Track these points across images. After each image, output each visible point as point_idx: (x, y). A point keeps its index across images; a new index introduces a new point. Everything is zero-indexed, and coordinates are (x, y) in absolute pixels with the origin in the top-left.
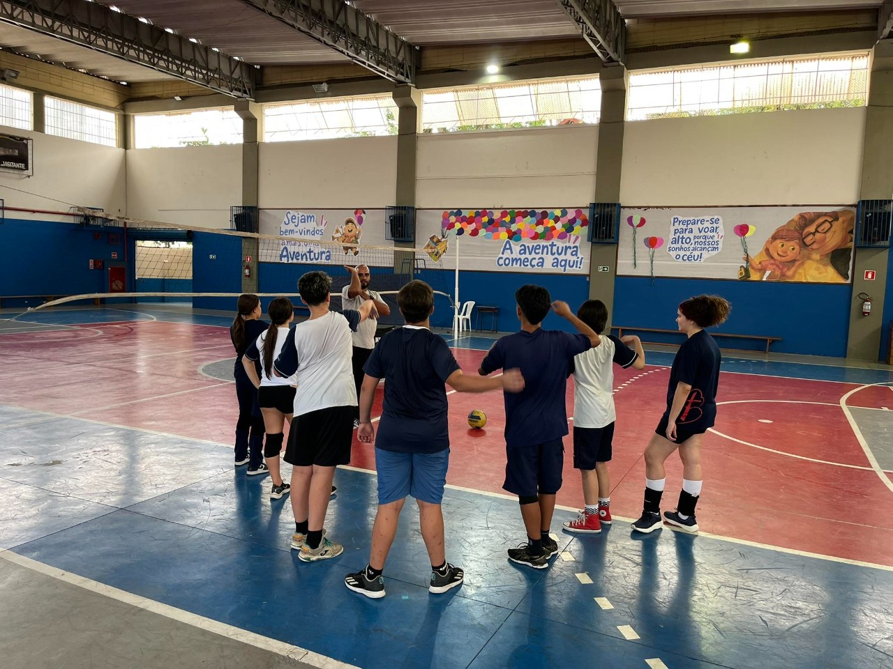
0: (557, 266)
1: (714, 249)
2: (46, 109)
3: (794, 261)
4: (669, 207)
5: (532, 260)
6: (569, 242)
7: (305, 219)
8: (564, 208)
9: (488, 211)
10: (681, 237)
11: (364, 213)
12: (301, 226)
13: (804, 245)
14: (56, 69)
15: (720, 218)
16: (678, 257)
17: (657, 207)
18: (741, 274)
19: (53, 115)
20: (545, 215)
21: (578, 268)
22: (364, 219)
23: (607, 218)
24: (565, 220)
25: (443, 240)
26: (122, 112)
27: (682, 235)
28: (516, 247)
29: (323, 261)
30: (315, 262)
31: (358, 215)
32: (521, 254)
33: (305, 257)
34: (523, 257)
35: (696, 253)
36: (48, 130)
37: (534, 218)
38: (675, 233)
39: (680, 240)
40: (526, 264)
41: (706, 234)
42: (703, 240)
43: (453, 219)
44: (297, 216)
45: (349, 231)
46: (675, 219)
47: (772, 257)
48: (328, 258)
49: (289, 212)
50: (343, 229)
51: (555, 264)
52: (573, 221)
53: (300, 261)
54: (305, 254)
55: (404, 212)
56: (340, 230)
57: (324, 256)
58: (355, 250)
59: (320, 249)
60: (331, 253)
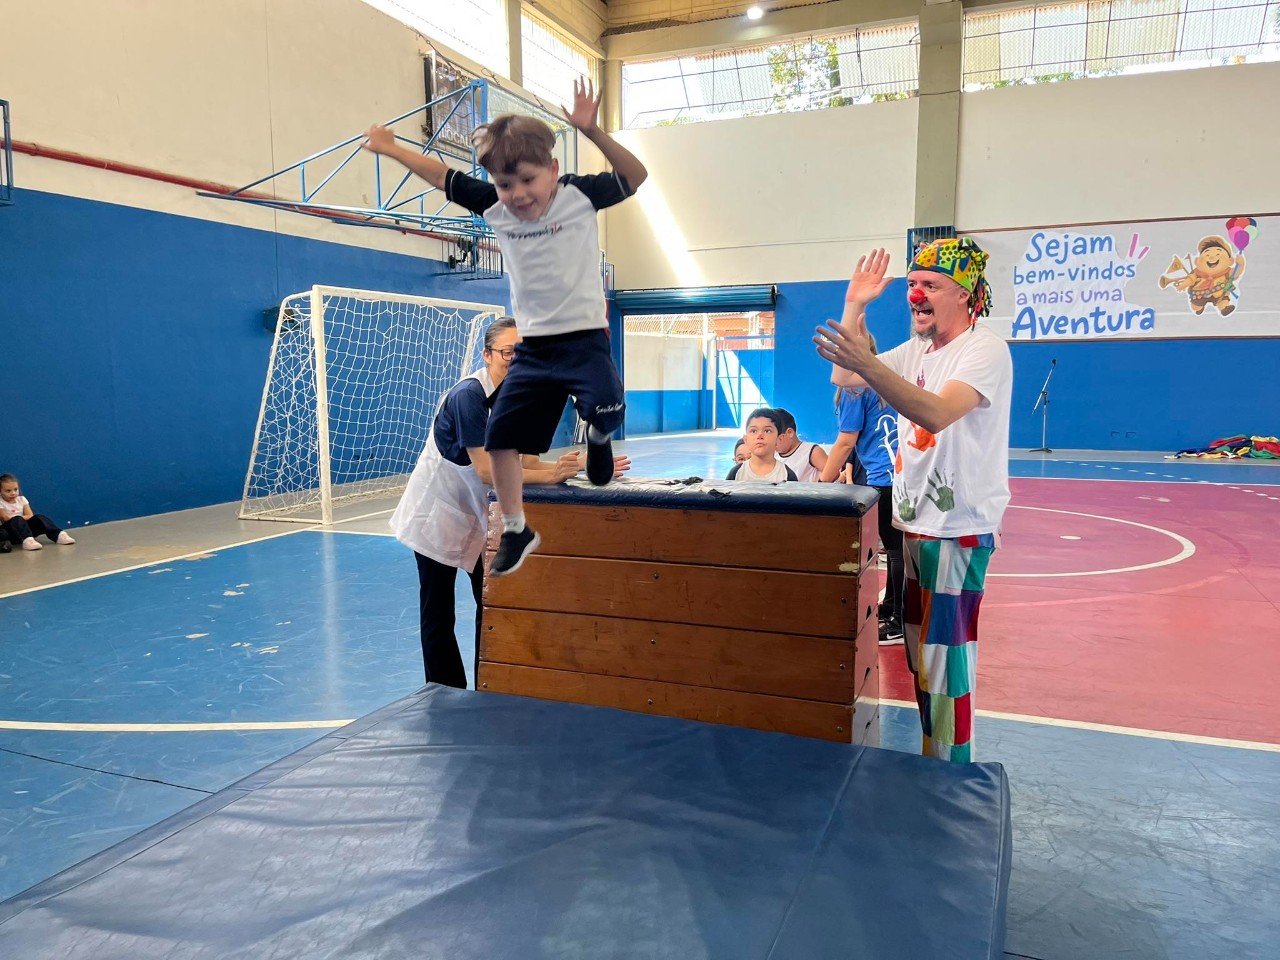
2: (523, 39)
7: (1084, 247)
11: (1253, 225)
12: (1073, 261)
22: (1251, 238)
29: (1135, 332)
30: (1108, 334)
31: (1236, 229)
33: (1082, 324)
36: (528, 85)
44: (1062, 240)
45: (1210, 265)
48: (1147, 324)
49: (1041, 235)
50: (1192, 260)
53: (1069, 335)
54: (1084, 320)
56: (1186, 263)
58: (1225, 304)
59: (1124, 307)
60: (1156, 314)
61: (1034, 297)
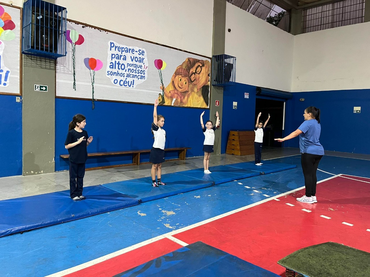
1: (142, 77)
3: (186, 92)
4: (106, 30)
10: (117, 62)
13: (191, 81)
15: (144, 50)
16: (116, 81)
17: (95, 28)
18: (160, 100)
27: (117, 61)
35: (130, 79)
38: (112, 58)
39: (117, 65)
41: (136, 63)
42: (135, 69)
46: (111, 43)
47: (176, 89)
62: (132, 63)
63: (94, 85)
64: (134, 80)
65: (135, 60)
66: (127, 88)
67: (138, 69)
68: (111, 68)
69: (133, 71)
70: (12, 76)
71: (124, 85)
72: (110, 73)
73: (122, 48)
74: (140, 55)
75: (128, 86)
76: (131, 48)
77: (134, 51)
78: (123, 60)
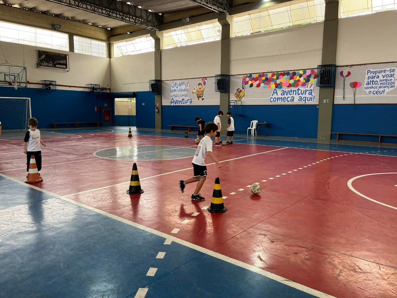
0: (301, 101)
1: (392, 87)
2: (74, 42)
4: (364, 64)
5: (288, 98)
6: (307, 88)
7: (180, 84)
8: (305, 70)
9: (265, 74)
10: (372, 81)
11: (206, 79)
12: (179, 88)
14: (78, 24)
15: (395, 68)
16: (370, 92)
17: (358, 65)
19: (78, 44)
20: (294, 74)
21: (312, 102)
22: (206, 82)
23: (327, 73)
24: (305, 76)
25: (243, 90)
26: (108, 42)
28: (279, 92)
29: (188, 104)
30: (185, 104)
31: (204, 80)
32: (282, 95)
34: (283, 96)
35: (381, 90)
36: (76, 51)
37: (288, 76)
38: (368, 79)
39: (371, 83)
40: (284, 100)
41: (387, 78)
42: (386, 82)
43: (247, 79)
44: (177, 83)
45: (200, 89)
46: (368, 71)
48: (191, 102)
49: (174, 82)
50: (197, 88)
51: (300, 100)
52: (309, 76)
53: (179, 104)
54: (181, 101)
55: (224, 77)
56: (196, 88)
57: (189, 101)
58: (202, 98)
59: (187, 98)
60: (192, 100)
61: (173, 95)
62: (383, 79)
63: (355, 96)
64: (384, 90)
65: (386, 77)
66: (379, 95)
67: (389, 82)
68: (366, 85)
69: (384, 84)
70: (316, 97)
71: (377, 94)
72: (366, 88)
73: (376, 72)
74: (391, 72)
75: (379, 94)
76: (384, 69)
77: (386, 71)
78: (377, 78)
